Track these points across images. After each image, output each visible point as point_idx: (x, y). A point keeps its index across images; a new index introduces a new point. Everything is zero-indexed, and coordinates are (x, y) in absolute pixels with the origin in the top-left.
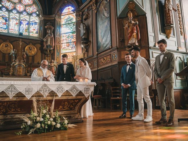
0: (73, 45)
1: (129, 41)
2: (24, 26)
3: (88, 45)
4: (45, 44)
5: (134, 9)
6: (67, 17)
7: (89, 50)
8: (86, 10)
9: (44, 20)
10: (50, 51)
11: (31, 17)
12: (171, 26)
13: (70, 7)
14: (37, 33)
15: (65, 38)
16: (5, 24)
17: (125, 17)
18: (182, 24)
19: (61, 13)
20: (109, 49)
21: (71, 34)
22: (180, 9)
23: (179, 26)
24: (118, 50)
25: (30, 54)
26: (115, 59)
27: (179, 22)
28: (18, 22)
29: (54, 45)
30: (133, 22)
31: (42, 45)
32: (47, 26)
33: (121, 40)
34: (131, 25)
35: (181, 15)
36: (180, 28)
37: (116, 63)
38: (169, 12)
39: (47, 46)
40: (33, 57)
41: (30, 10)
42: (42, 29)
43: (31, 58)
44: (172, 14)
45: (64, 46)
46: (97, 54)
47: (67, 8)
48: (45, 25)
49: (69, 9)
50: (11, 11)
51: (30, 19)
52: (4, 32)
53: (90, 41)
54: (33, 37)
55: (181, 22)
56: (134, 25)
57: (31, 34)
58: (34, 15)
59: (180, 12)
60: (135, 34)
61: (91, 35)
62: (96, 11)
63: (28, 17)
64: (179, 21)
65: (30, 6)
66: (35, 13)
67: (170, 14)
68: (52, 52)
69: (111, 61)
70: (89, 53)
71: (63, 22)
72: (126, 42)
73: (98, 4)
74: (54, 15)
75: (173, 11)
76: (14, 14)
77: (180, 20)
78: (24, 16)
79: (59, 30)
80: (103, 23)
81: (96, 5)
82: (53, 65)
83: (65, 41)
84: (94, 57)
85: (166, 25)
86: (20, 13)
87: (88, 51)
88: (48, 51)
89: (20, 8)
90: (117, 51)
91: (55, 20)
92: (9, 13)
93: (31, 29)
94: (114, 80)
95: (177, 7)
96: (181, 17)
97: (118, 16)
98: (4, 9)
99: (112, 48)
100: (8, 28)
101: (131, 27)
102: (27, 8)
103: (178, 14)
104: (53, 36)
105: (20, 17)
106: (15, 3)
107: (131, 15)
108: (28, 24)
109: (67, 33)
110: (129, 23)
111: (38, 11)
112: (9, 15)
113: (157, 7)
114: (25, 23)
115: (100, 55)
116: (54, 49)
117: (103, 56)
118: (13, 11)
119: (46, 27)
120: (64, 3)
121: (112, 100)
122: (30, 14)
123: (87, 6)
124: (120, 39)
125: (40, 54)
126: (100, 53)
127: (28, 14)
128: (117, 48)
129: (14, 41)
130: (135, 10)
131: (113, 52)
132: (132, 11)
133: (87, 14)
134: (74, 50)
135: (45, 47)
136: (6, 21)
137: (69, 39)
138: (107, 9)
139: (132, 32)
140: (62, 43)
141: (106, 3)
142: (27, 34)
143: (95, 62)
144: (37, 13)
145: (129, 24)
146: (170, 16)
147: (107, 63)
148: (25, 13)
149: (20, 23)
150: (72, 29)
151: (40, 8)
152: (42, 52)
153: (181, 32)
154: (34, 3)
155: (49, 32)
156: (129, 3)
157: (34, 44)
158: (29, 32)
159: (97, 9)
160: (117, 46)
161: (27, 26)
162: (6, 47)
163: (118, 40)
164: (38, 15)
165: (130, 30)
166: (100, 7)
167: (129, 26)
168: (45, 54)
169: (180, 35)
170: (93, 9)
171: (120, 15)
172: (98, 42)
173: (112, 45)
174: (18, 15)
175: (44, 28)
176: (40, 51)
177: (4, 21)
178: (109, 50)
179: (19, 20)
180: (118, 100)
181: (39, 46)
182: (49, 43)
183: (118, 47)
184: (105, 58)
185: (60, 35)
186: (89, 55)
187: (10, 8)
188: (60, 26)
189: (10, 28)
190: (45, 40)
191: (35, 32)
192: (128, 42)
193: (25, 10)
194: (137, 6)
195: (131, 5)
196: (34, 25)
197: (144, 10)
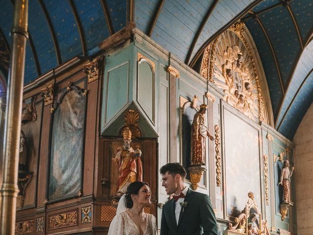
1: (120, 187)
3: (26, 181)
5: (136, 125)
7: (27, 193)
8: (28, 101)
12: (202, 166)
17: (116, 137)
18: (221, 165)
20: (76, 197)
22: (219, 135)
23: (216, 167)
24: (95, 202)
26: (86, 220)
27: (215, 160)
30: (131, 150)
33: (103, 183)
34: (127, 155)
35: (221, 148)
36: (217, 173)
37: (88, 229)
38: (200, 139)
44: (206, 143)
46: (47, 204)
53: (33, 173)
55: (220, 161)
59: (220, 142)
61: (34, 159)
62: (52, 109)
64: (216, 157)
67: (201, 144)
69: (78, 223)
70: (27, 200)
72: (113, 187)
73: (60, 95)
75: (207, 138)
77: (218, 157)
80: (67, 139)
81: (55, 95)
84: (39, 210)
85: (192, 163)
87: (23, 193)
90: (94, 204)
95: (216, 131)
96: (220, 151)
97: (102, 131)
99: (81, 196)
103: (215, 145)
107: (128, 135)
110: (123, 150)
113: (179, 127)
115: (52, 206)
117: (60, 211)
124: (102, 181)
126: (52, 203)
128: (94, 199)
130: (137, 127)
131: (83, 205)
132: (132, 127)
133: (30, 110)
138: (78, 111)
139: (129, 170)
141: (77, 98)
143: (41, 220)
145: (122, 153)
146: (201, 147)
147: (68, 227)
153: (217, 179)
156: (127, 110)
159: (57, 106)
160: (93, 194)
163: (96, 180)
165: (124, 166)
166: (64, 102)
167: (122, 157)
169: (216, 184)
170: (46, 104)
171: (106, 130)
172: (51, 177)
173: (84, 190)
178: (76, 200)
183: (95, 196)
184: (65, 215)
186: (25, 204)
192: (118, 189)
194: (142, 119)
195: (131, 116)
197: (155, 128)
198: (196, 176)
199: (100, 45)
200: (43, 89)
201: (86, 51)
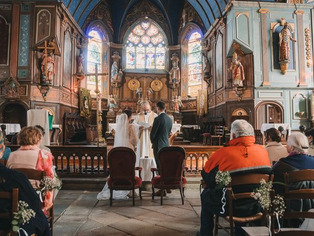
0: (200, 77)
2: (150, 59)
4: (170, 78)
5: (239, 49)
6: (194, 44)
8: (209, 40)
9: (170, 51)
10: (176, 85)
11: (157, 48)
13: (197, 33)
14: (163, 65)
15: (192, 69)
16: (132, 60)
18: (311, 53)
19: (188, 41)
20: (222, 88)
21: (198, 64)
22: (309, 34)
23: (306, 56)
24: (226, 90)
25: (156, 90)
27: (306, 51)
28: (144, 56)
29: (179, 78)
31: (168, 79)
32: (173, 57)
35: (311, 42)
36: (307, 59)
37: (225, 103)
39: (173, 80)
40: (159, 92)
41: (155, 40)
42: (168, 60)
43: (157, 93)
45: (191, 78)
46: (216, 91)
47: (194, 34)
48: (171, 56)
49: (195, 35)
50: (137, 45)
51: (156, 50)
52: (132, 68)
54: (159, 70)
56: (238, 66)
57: (157, 67)
58: (160, 46)
59: (310, 38)
60: (239, 74)
61: (212, 69)
62: (215, 44)
63: (154, 48)
65: (155, 36)
66: (161, 43)
68: (178, 86)
69: (223, 100)
70: (211, 89)
71: (190, 50)
74: (179, 45)
76: (140, 48)
77: (308, 49)
78: (150, 49)
79: (185, 61)
81: (216, 37)
82: (176, 101)
83: (192, 73)
85: (280, 60)
86: (146, 46)
88: (174, 85)
89: (146, 40)
91: (181, 50)
92: (135, 48)
93: (157, 62)
94: (223, 119)
96: (310, 44)
97: (227, 55)
98: (131, 45)
100: (135, 64)
101: (234, 69)
102: (153, 39)
104: (178, 68)
105: (145, 50)
106: (141, 36)
107: (235, 56)
108: (154, 56)
109: (194, 64)
110: (233, 64)
111: (163, 40)
112: (136, 51)
114: (151, 56)
115: (217, 92)
116: (180, 82)
117: (218, 94)
118: (139, 45)
119: (171, 59)
120: (190, 30)
121: (212, 137)
122: (156, 46)
123: (210, 36)
125: (166, 89)
126: (217, 90)
127: (154, 46)
128: (226, 88)
129: (140, 78)
131: (223, 91)
134: (200, 83)
135: (171, 81)
136: (133, 56)
137: (196, 71)
139: (236, 73)
140: (189, 74)
142: (153, 67)
144: (163, 43)
147: (220, 102)
148: (150, 46)
149: (147, 57)
150: (199, 59)
151: (165, 37)
152: (168, 87)
153: (308, 63)
154: (159, 32)
155: (174, 64)
156: (233, 44)
157: (160, 79)
158: (155, 65)
159: (216, 42)
160: (226, 86)
161: (153, 59)
162: (133, 84)
163: (226, 79)
164: (164, 45)
165: (233, 72)
167: (233, 68)
168: (171, 88)
170: (213, 41)
171: (228, 53)
172: (216, 78)
173: (223, 84)
174: (144, 48)
175: (170, 59)
176: (166, 85)
177: (131, 57)
179: (145, 53)
180: (219, 138)
181: (165, 80)
182: (174, 77)
185: (187, 66)
187: (136, 42)
188: (187, 55)
189: (137, 63)
190: (170, 73)
191: (161, 64)
192: (234, 83)
193: (150, 42)
194: (241, 46)
195: (235, 46)
196: (160, 57)
197: (250, 48)
198: (283, 66)
199: (225, 10)
200: (211, 34)
201: (221, 13)
